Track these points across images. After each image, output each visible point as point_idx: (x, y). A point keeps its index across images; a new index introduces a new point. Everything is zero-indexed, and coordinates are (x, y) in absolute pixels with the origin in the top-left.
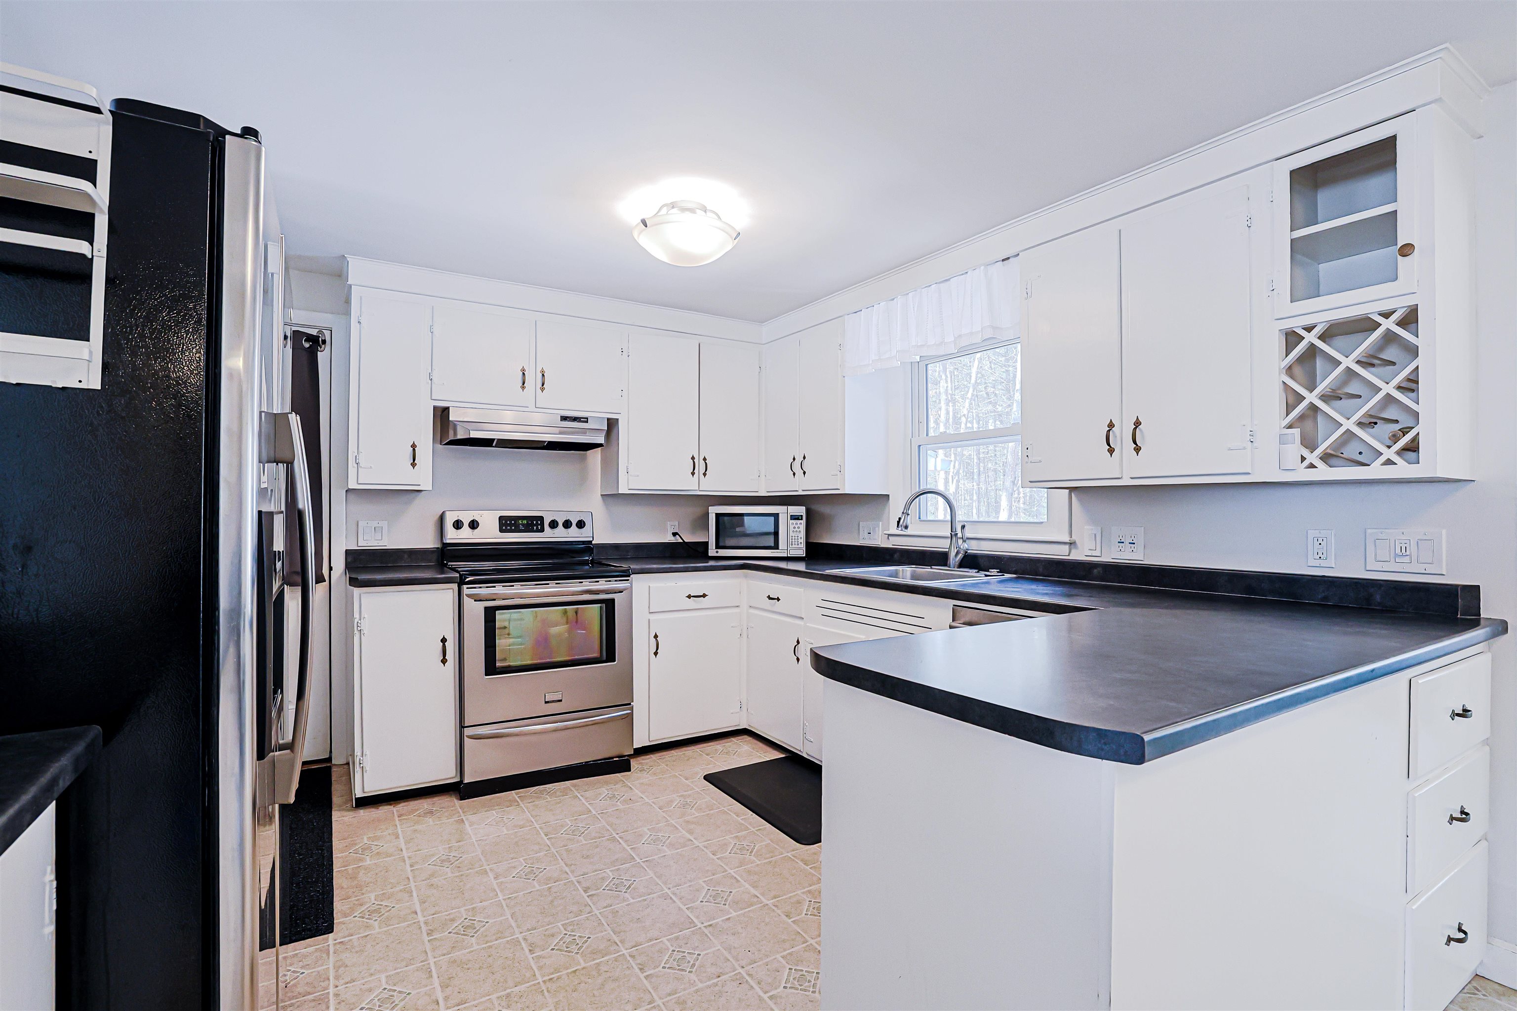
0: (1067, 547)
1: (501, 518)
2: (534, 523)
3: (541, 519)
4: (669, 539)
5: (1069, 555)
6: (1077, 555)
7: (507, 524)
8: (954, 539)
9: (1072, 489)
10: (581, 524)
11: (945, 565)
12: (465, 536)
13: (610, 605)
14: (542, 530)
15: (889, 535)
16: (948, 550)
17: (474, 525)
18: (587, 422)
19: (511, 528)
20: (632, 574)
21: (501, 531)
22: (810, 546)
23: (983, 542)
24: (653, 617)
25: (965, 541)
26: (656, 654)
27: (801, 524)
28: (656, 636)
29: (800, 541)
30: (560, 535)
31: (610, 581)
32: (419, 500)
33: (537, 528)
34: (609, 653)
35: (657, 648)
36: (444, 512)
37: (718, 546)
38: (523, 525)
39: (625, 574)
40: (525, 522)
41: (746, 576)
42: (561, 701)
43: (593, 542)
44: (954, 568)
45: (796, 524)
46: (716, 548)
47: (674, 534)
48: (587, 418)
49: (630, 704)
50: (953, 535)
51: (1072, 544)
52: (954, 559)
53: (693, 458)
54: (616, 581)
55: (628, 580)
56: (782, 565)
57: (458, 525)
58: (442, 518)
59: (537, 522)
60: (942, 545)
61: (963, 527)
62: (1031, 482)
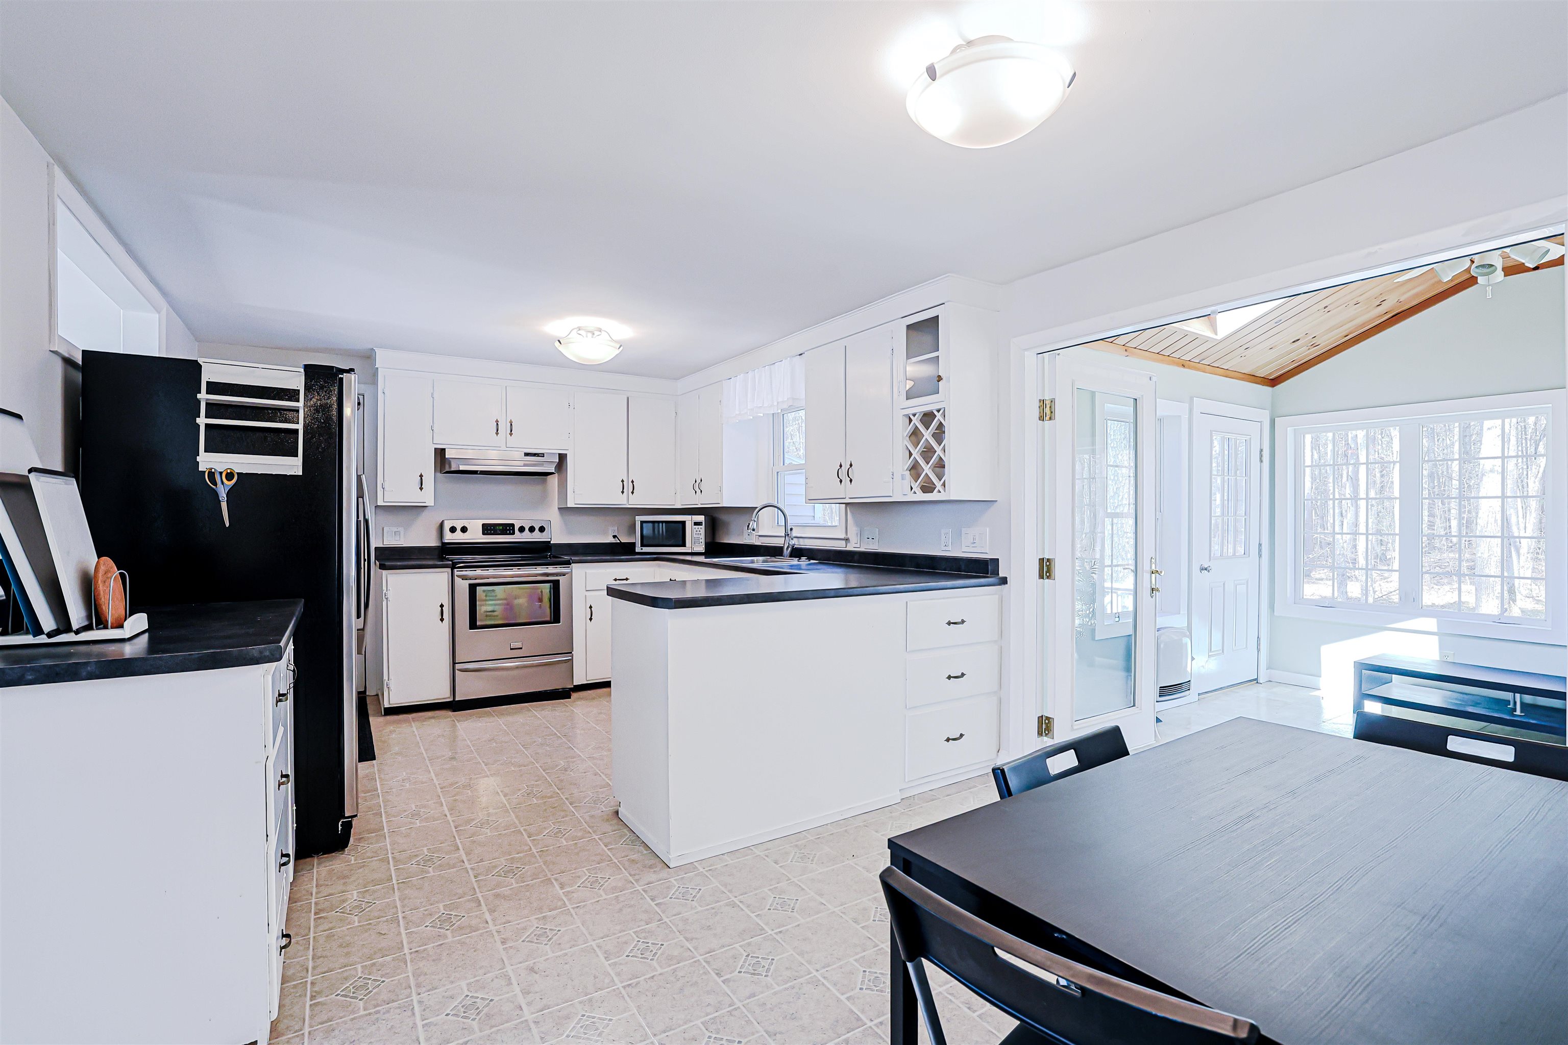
0: (844, 542)
1: (483, 525)
2: (508, 529)
3: (513, 525)
4: (610, 540)
5: (846, 547)
6: (850, 548)
7: (488, 529)
8: (787, 537)
9: (847, 504)
10: (542, 529)
11: (782, 556)
12: (459, 537)
13: (556, 585)
14: (514, 533)
15: (760, 536)
16: (783, 545)
17: (464, 530)
18: (544, 456)
19: (491, 532)
20: (573, 563)
21: (484, 534)
22: (707, 545)
23: (806, 540)
24: (588, 594)
25: (792, 539)
26: (591, 619)
27: (701, 528)
28: (591, 607)
29: (700, 541)
30: (526, 537)
31: (556, 568)
32: (426, 513)
33: (510, 532)
34: (556, 618)
35: (591, 616)
36: (443, 521)
37: (642, 545)
38: (500, 530)
39: (568, 563)
40: (501, 528)
41: (659, 566)
42: (521, 648)
43: (551, 543)
44: (787, 557)
45: (698, 528)
46: (641, 546)
47: (614, 537)
48: (544, 454)
49: (571, 653)
50: (787, 535)
51: (847, 540)
52: (786, 552)
53: (623, 481)
54: (561, 567)
55: (569, 567)
56: (689, 558)
57: (453, 530)
58: (441, 526)
59: (510, 528)
60: (778, 542)
61: (791, 529)
62: (809, 500)
